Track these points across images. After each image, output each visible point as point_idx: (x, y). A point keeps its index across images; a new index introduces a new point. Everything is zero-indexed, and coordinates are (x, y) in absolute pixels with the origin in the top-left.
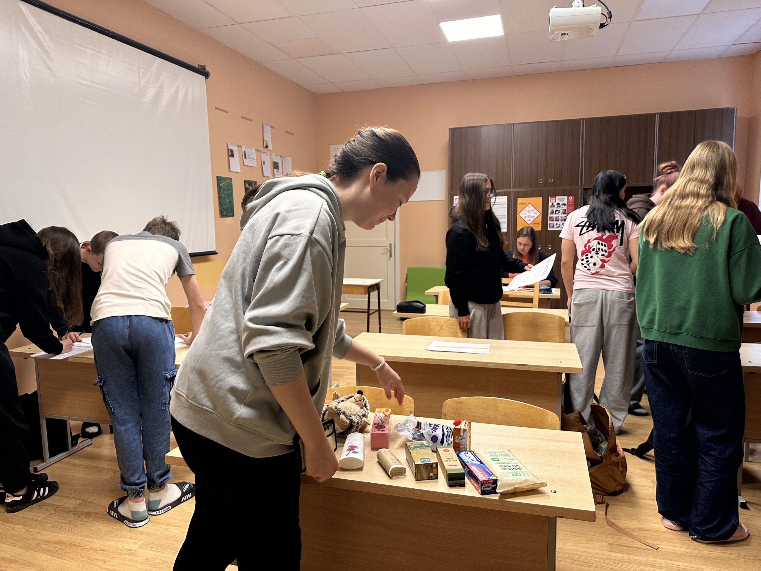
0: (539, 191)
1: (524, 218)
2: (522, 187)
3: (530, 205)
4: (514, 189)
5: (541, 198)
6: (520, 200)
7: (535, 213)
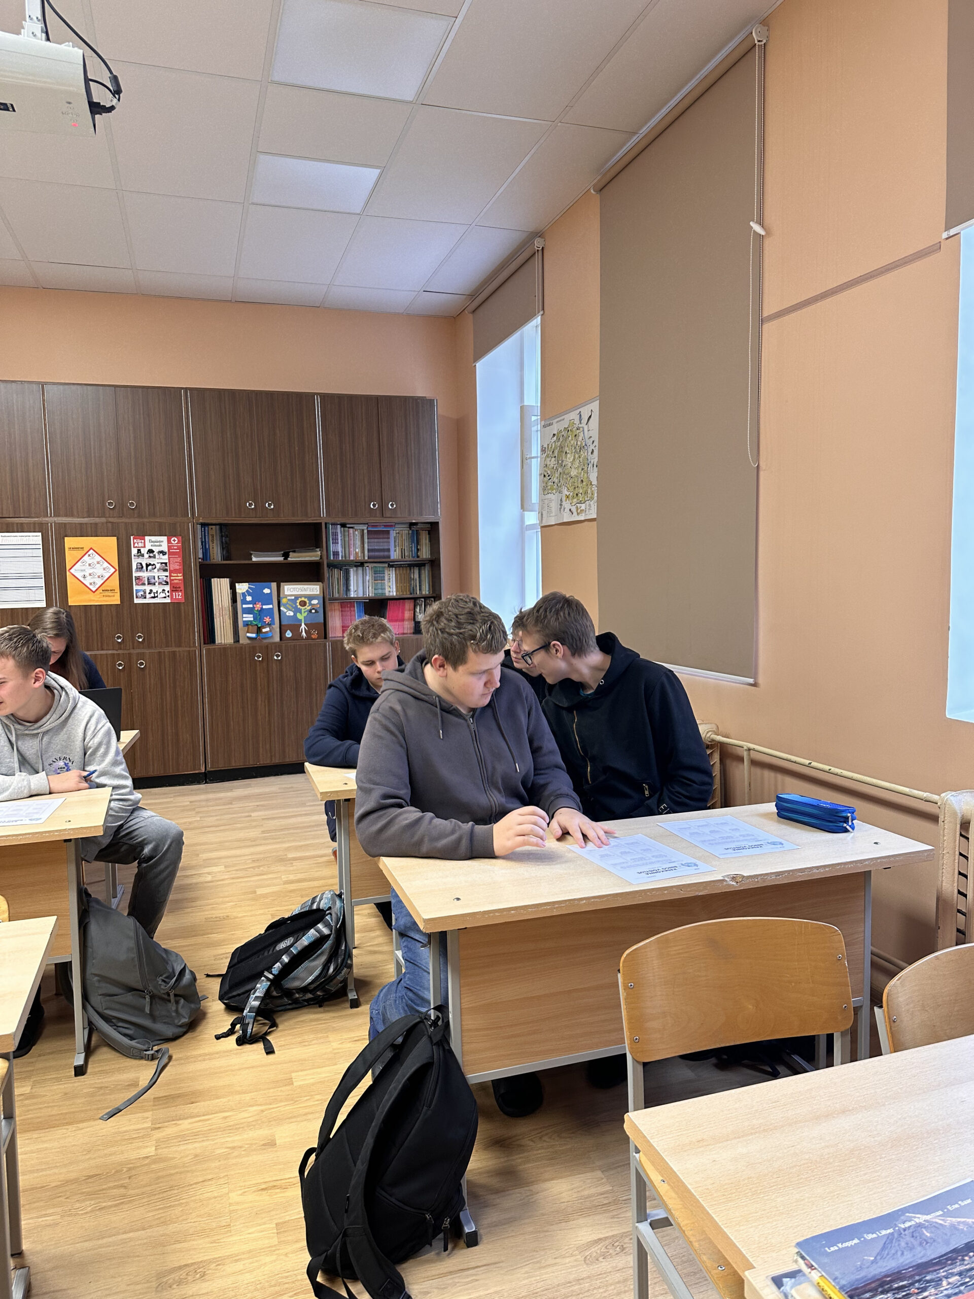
0: (110, 525)
1: (82, 579)
2: (72, 516)
3: (91, 551)
4: (56, 519)
5: (115, 539)
6: (69, 542)
7: (104, 569)
